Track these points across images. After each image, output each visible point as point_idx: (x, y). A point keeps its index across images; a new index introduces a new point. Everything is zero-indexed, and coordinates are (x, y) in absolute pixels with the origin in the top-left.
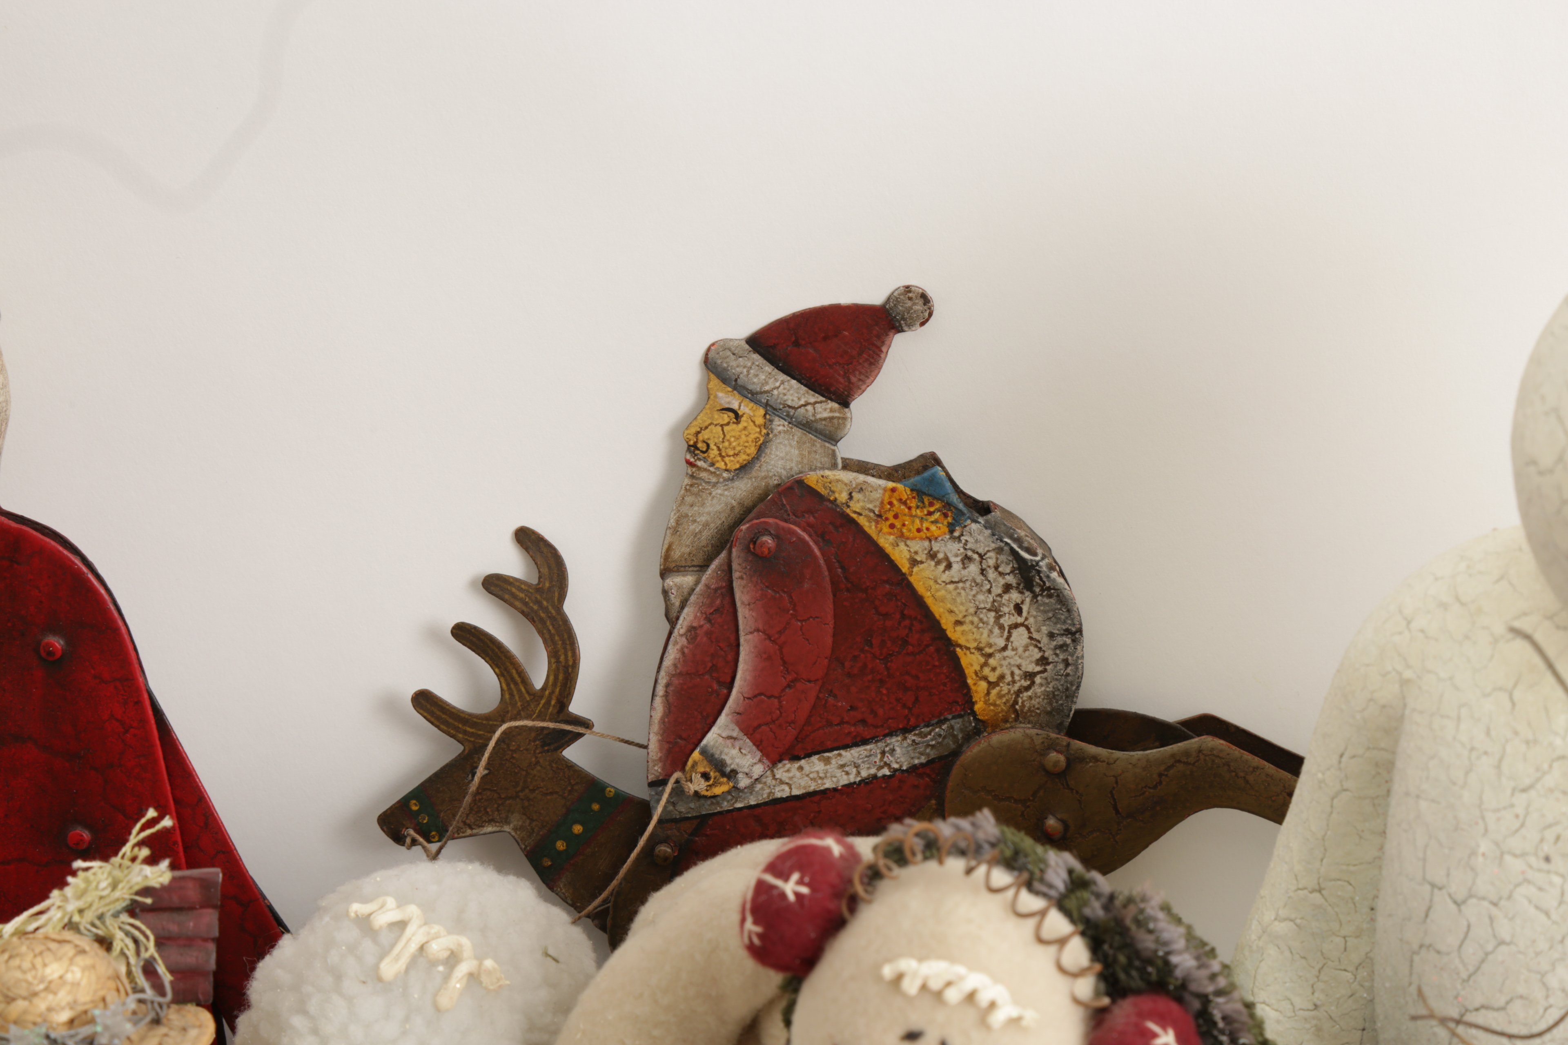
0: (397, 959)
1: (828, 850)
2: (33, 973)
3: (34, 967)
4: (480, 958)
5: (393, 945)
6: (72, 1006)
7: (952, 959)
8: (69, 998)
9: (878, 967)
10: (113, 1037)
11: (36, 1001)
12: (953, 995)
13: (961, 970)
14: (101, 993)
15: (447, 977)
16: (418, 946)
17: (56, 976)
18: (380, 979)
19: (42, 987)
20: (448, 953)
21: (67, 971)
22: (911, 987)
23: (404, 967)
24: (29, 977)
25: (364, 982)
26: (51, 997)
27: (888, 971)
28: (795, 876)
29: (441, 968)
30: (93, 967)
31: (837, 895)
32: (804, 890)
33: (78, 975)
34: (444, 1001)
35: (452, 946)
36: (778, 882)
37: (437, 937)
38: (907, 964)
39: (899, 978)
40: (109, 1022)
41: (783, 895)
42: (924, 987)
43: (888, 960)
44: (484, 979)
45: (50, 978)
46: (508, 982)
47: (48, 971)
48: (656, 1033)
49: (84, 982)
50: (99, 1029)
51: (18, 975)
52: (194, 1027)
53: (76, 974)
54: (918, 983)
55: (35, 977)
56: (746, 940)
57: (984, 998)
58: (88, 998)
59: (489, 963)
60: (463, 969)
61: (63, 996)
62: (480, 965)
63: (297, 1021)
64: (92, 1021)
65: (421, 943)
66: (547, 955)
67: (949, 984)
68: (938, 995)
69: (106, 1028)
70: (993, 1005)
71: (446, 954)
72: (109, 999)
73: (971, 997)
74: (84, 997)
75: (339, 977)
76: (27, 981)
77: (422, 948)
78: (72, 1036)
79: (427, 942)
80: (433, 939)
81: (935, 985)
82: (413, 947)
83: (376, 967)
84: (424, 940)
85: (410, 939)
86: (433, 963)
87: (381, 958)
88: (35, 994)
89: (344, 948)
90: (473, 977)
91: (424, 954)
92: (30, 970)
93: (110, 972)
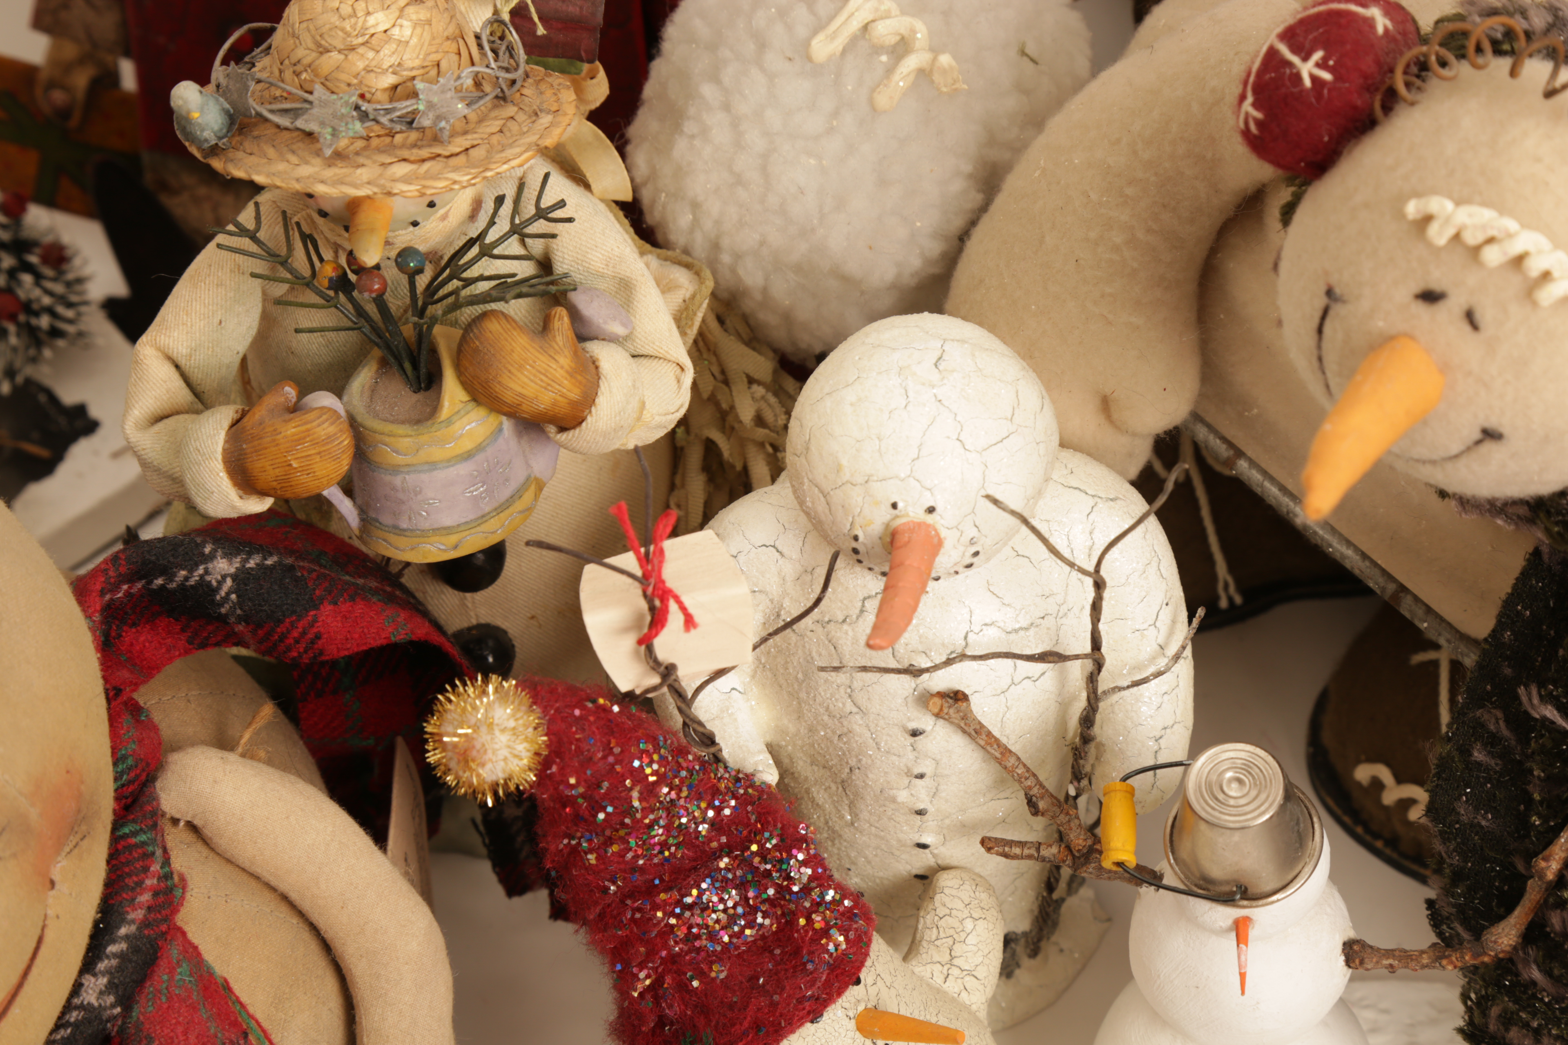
0: (833, 37)
1: (1370, 23)
2: (353, 20)
3: (354, 14)
4: (935, 51)
5: (832, 18)
6: (396, 69)
7: (1502, 210)
8: (394, 60)
9: (1402, 199)
10: (439, 118)
11: (352, 56)
12: (1493, 256)
13: (1511, 225)
14: (435, 57)
15: (890, 71)
16: (861, 25)
17: (382, 28)
18: (809, 59)
19: (361, 40)
20: (898, 38)
21: (394, 26)
22: (1438, 234)
23: (841, 48)
24: (347, 26)
25: (790, 59)
26: (371, 54)
27: (1412, 209)
28: (1318, 55)
29: (884, 58)
30: (429, 22)
31: (1370, 88)
32: (1326, 76)
33: (407, 32)
34: (883, 100)
35: (902, 31)
36: (1295, 59)
37: (887, 16)
38: (1441, 205)
39: (1427, 219)
40: (435, 100)
41: (1298, 77)
42: (1457, 237)
43: (1417, 194)
44: (936, 77)
45: (372, 31)
46: (965, 87)
47: (371, 20)
48: (1129, 191)
49: (414, 41)
50: (421, 107)
51: (335, 19)
52: (548, 112)
53: (404, 31)
54: (1451, 232)
55: (353, 27)
56: (1242, 125)
57: (1535, 267)
58: (417, 63)
59: (945, 59)
60: (911, 63)
61: (387, 57)
62: (935, 59)
63: (708, 91)
64: (414, 94)
65: (866, 21)
66: (1023, 53)
67: (1491, 240)
68: (1475, 251)
69: (431, 106)
70: (1546, 276)
71: (894, 40)
72: (444, 65)
73: (1519, 261)
74: (412, 60)
75: (762, 45)
76: (343, 30)
77: (865, 28)
78: (388, 111)
79: (873, 21)
80: (882, 18)
81: (1471, 238)
82: (855, 25)
83: (807, 43)
84: (870, 18)
85: (853, 14)
86: (877, 50)
87: (815, 32)
88: (353, 49)
89: (773, 10)
90: (923, 74)
91: (867, 36)
92: (350, 16)
93: (451, 30)
